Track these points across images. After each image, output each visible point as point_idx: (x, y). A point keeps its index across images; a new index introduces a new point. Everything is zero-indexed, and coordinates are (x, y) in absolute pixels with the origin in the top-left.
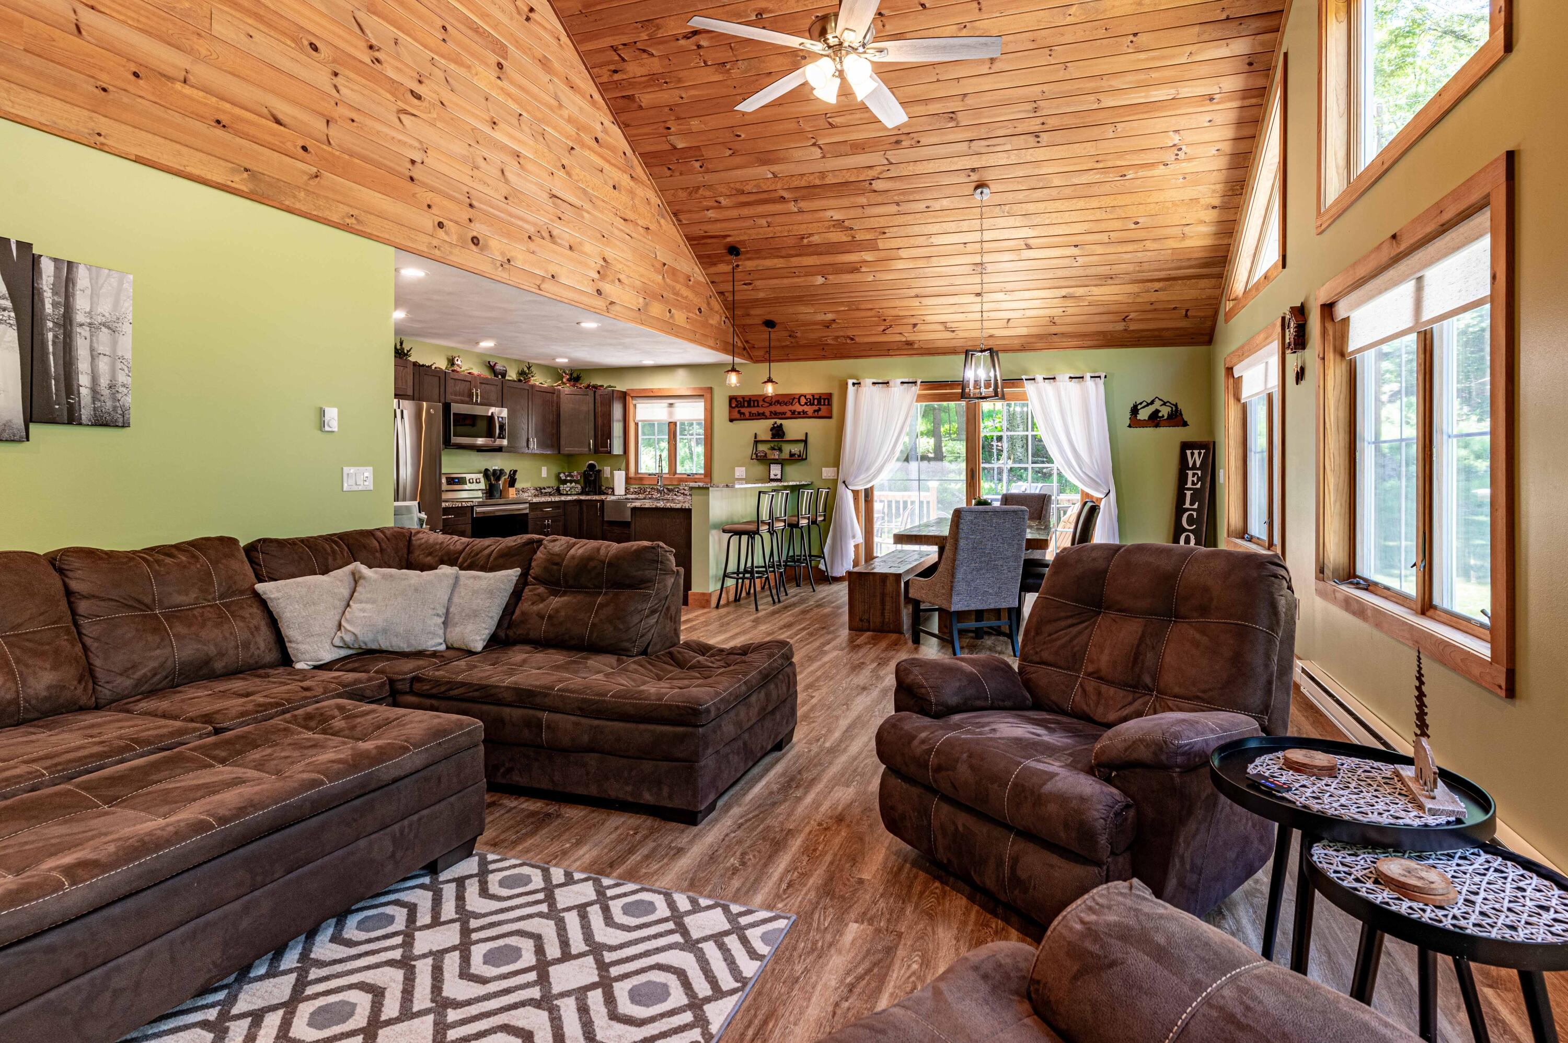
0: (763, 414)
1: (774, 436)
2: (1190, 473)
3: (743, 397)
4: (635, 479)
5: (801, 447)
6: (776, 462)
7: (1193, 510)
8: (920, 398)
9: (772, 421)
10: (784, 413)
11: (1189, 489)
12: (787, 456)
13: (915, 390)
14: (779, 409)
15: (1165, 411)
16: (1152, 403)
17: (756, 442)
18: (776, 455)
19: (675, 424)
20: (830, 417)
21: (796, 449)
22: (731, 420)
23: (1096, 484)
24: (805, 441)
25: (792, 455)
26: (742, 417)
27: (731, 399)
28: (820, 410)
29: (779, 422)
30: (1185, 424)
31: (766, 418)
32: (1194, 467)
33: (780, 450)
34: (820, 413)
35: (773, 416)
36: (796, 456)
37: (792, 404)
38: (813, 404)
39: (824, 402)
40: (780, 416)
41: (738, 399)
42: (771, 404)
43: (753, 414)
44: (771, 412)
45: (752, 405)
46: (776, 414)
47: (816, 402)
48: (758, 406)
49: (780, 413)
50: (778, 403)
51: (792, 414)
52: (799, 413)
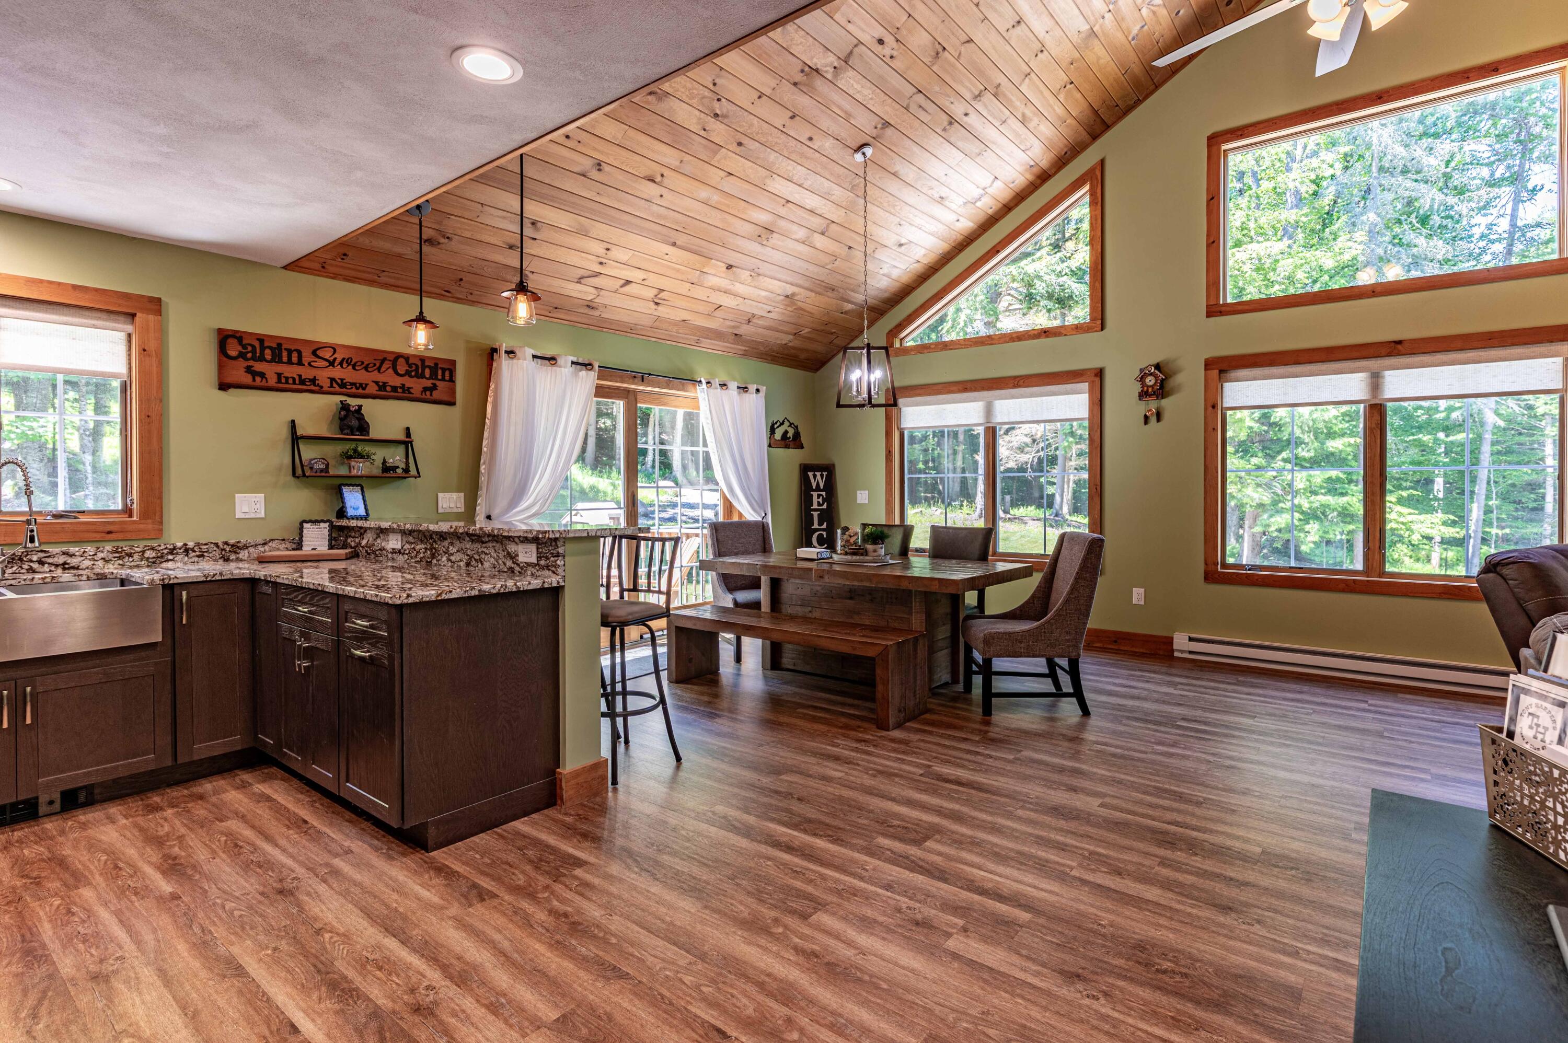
0: (313, 381)
2: (815, 494)
3: (261, 339)
5: (398, 453)
6: (355, 482)
7: (823, 530)
8: (595, 390)
9: (338, 399)
10: (363, 386)
11: (816, 510)
13: (589, 379)
14: (350, 375)
15: (791, 434)
17: (295, 439)
18: (352, 467)
20: (452, 404)
21: (396, 457)
22: (224, 386)
24: (408, 444)
25: (382, 468)
27: (224, 338)
29: (353, 402)
30: (802, 447)
31: (321, 391)
32: (818, 489)
33: (360, 458)
35: (337, 389)
36: (399, 471)
37: (379, 370)
38: (422, 376)
39: (443, 375)
40: (354, 390)
41: (245, 342)
42: (332, 364)
43: (287, 378)
44: (332, 380)
45: (285, 359)
46: (343, 385)
47: (427, 372)
48: (300, 363)
49: (353, 384)
50: (349, 364)
51: (380, 390)
52: (394, 389)
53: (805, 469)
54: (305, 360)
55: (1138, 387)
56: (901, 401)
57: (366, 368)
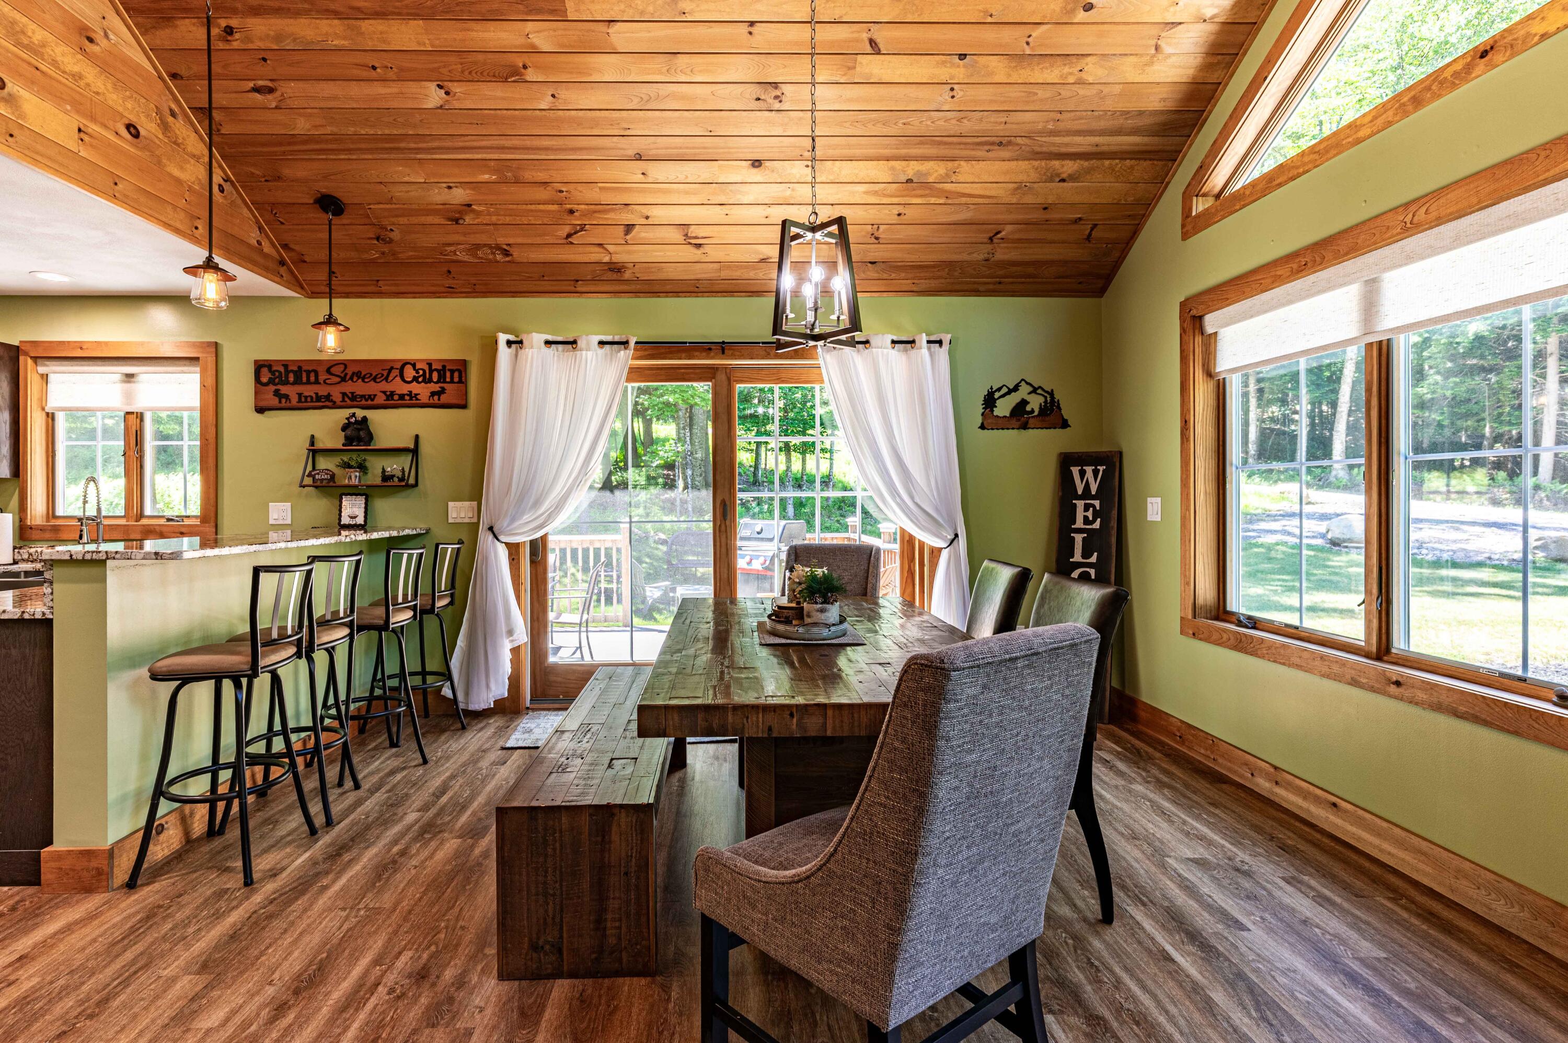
0: (328, 397)
1: (349, 440)
2: (1080, 504)
3: (285, 364)
4: (42, 529)
5: (405, 461)
6: (353, 491)
7: (1090, 565)
8: (635, 374)
9: (347, 412)
10: (372, 397)
12: (378, 481)
13: (626, 357)
14: (360, 388)
15: (1035, 402)
16: (1016, 388)
17: (314, 452)
18: (354, 478)
19: (140, 417)
20: (464, 407)
21: (394, 466)
22: (260, 410)
23: (934, 525)
24: (414, 452)
25: (386, 478)
26: (284, 404)
27: (260, 366)
28: (443, 391)
29: (360, 413)
30: (1065, 424)
31: (335, 406)
33: (362, 468)
34: (444, 399)
35: (349, 402)
36: (396, 479)
37: (386, 379)
38: (430, 381)
39: (452, 377)
40: (363, 402)
41: (274, 368)
42: (343, 379)
43: (306, 397)
44: (344, 394)
45: (304, 379)
46: (354, 397)
47: (435, 376)
48: (317, 382)
49: (363, 397)
50: (359, 378)
51: (387, 400)
52: (402, 397)
53: (1067, 461)
54: (321, 378)
57: (374, 380)
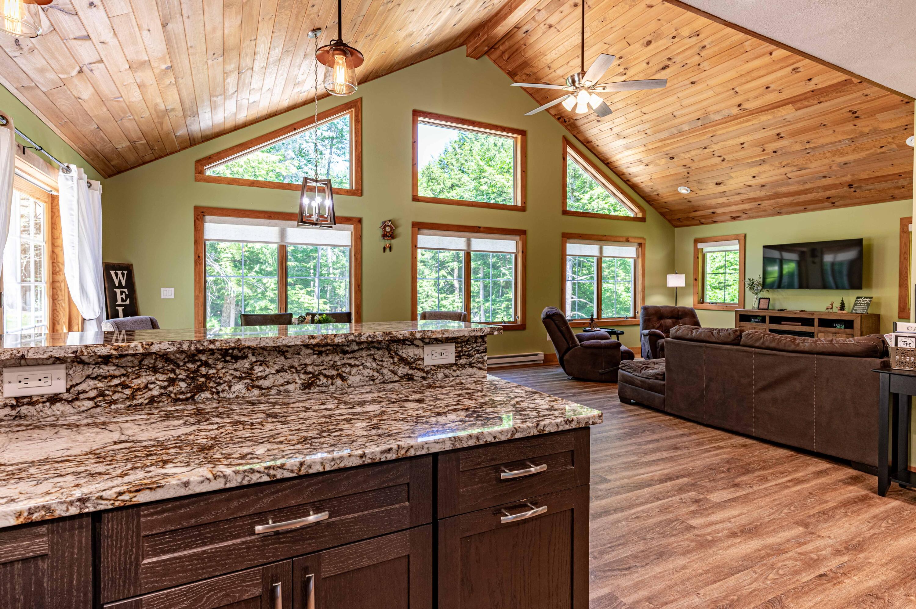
2: (118, 291)
11: (120, 305)
32: (120, 286)
53: (107, 267)
55: (380, 232)
56: (207, 218)
